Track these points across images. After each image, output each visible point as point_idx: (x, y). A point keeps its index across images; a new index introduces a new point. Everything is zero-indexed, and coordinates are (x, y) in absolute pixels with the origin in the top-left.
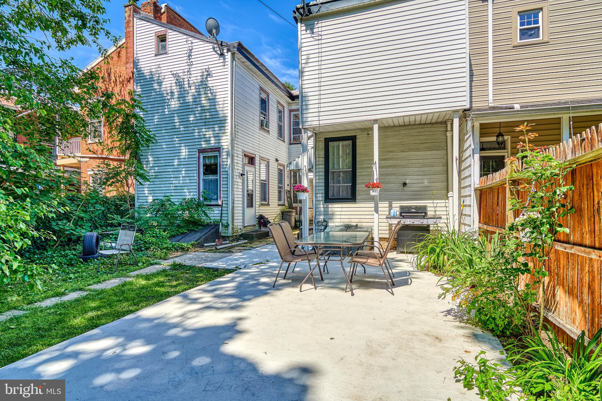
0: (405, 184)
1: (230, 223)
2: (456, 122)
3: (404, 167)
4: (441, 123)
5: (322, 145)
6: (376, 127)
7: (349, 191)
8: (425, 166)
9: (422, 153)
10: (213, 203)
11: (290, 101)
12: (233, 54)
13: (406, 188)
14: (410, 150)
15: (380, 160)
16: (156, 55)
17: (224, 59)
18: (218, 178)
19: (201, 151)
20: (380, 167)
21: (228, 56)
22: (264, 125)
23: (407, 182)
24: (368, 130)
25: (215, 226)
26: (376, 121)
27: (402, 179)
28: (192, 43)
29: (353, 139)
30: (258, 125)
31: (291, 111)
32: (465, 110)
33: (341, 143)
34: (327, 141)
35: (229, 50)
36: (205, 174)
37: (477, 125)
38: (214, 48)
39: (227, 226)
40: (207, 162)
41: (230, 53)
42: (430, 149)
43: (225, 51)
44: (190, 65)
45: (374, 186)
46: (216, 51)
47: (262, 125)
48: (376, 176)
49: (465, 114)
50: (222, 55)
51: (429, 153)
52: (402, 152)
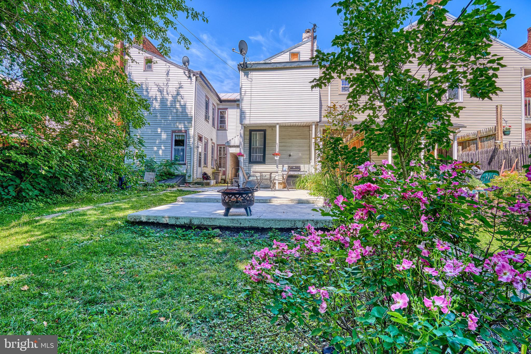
0: (290, 155)
1: (192, 175)
2: (314, 127)
3: (290, 147)
4: (307, 126)
5: (248, 133)
6: (278, 126)
7: (262, 158)
8: (300, 147)
9: (299, 140)
10: (181, 162)
11: (219, 103)
12: (196, 77)
13: (290, 157)
14: (293, 138)
15: (279, 143)
16: (144, 71)
17: (191, 80)
18: (185, 148)
19: (174, 132)
20: (279, 146)
21: (194, 78)
22: (207, 118)
23: (291, 154)
24: (273, 127)
25: (183, 176)
26: (278, 123)
27: (289, 153)
28: (169, 67)
29: (265, 131)
30: (204, 118)
31: (219, 109)
32: (317, 122)
33: (258, 133)
34: (251, 131)
35: (194, 75)
36: (175, 145)
37: (322, 129)
38: (184, 73)
39: (190, 177)
40: (177, 138)
41: (195, 77)
42: (302, 139)
43: (192, 75)
44: (168, 80)
45: (277, 155)
46: (186, 74)
47: (206, 118)
48: (277, 150)
49: (317, 124)
50: (190, 77)
51: (302, 140)
52: (289, 139)
